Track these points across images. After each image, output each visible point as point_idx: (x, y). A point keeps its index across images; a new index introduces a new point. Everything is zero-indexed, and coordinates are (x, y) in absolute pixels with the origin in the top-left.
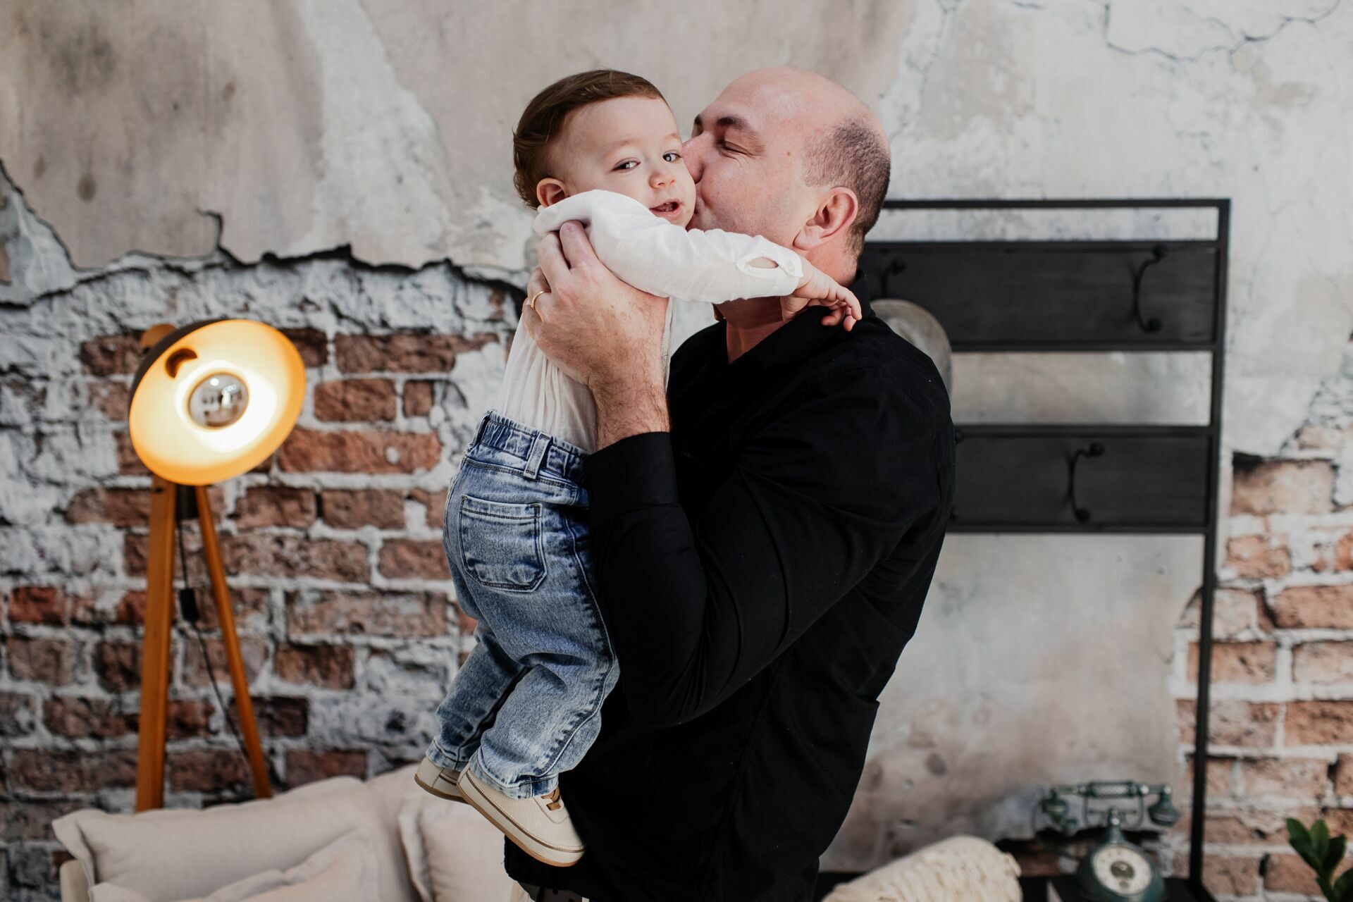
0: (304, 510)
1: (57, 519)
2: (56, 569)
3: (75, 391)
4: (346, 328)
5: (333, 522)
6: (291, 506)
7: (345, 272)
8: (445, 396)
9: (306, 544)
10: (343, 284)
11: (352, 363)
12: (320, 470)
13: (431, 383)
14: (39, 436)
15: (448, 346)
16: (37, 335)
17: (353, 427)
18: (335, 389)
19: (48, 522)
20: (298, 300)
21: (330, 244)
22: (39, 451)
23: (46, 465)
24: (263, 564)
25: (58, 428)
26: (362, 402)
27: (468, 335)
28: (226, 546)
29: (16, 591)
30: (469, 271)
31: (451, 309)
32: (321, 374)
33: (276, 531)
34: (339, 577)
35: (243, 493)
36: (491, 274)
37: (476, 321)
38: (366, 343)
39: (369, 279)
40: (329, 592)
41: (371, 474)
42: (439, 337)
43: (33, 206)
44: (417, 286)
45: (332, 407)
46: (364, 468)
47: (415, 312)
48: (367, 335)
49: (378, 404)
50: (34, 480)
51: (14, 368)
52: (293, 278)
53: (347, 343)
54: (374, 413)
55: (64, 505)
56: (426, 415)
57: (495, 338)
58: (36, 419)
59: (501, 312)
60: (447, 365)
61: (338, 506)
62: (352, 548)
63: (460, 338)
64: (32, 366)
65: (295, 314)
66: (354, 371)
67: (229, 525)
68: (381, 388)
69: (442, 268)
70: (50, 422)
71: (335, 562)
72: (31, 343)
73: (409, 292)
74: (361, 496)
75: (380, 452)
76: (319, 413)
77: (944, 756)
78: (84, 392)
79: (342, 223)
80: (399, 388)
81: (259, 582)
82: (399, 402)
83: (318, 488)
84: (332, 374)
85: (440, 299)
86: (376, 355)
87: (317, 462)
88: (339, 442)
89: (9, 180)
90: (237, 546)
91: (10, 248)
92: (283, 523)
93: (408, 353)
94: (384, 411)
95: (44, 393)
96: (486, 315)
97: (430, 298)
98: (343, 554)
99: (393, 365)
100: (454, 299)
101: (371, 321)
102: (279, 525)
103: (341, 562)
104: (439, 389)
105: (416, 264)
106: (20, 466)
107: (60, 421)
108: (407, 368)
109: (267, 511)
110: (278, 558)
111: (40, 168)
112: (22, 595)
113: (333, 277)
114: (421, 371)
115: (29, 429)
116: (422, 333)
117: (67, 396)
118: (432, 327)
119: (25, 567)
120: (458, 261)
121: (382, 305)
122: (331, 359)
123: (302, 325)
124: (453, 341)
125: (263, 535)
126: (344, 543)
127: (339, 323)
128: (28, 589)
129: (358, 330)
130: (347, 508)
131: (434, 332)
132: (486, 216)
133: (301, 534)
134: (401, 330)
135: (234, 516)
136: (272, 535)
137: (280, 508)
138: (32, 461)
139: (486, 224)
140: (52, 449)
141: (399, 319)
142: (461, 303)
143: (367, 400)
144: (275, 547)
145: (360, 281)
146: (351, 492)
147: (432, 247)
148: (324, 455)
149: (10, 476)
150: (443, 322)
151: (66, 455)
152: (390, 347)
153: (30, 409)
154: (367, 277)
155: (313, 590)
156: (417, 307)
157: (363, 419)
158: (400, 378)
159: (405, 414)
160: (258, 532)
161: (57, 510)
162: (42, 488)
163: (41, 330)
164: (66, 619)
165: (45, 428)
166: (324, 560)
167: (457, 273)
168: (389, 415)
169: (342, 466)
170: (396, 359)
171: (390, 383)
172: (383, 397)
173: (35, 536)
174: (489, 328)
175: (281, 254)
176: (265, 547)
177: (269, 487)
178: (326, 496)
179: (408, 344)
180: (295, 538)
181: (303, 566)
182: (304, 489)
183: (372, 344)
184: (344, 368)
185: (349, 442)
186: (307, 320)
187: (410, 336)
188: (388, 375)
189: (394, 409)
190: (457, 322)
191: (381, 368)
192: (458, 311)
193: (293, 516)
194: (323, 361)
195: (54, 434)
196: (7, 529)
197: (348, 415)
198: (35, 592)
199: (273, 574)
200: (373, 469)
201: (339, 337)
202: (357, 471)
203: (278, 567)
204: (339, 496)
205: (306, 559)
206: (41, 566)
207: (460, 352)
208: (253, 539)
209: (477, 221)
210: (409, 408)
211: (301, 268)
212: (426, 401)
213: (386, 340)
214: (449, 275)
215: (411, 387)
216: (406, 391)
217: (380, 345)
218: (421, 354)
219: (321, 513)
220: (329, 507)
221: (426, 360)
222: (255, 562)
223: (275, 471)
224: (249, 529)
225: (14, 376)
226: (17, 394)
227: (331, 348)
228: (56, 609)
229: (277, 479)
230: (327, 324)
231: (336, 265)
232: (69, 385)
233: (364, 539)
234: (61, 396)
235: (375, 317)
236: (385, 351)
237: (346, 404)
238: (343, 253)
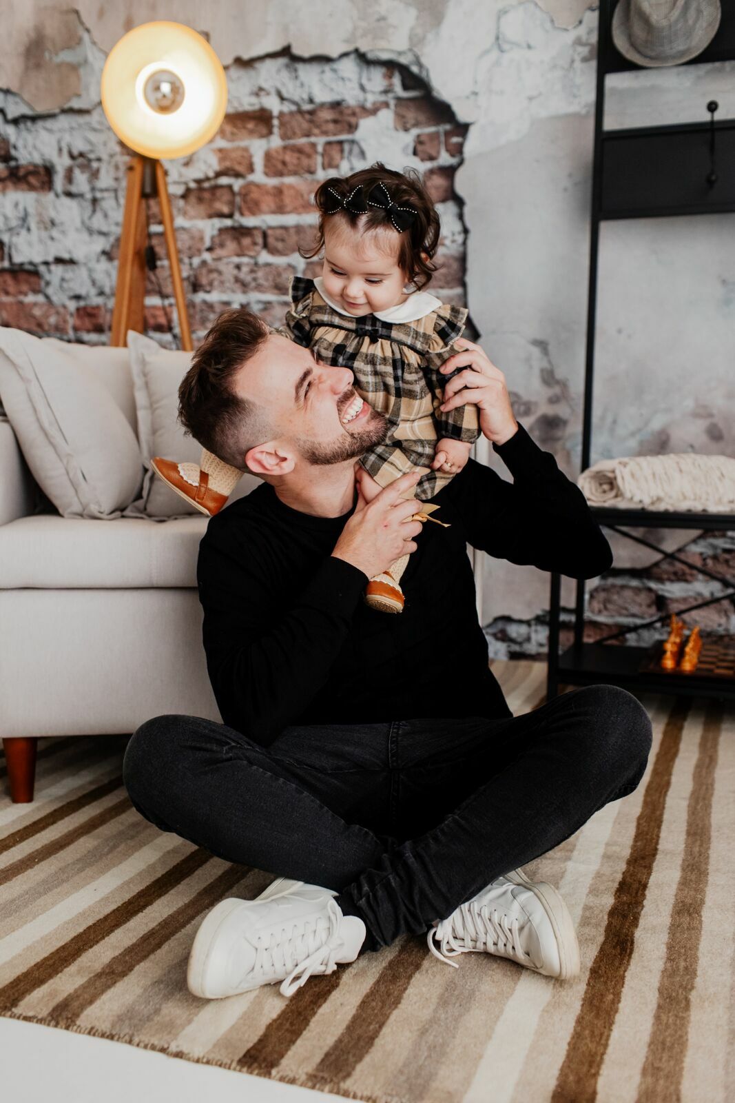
0: (255, 244)
1: (103, 258)
2: (101, 293)
3: (117, 167)
4: (287, 108)
5: (273, 251)
6: (246, 241)
7: (287, 66)
8: (350, 152)
9: (255, 269)
10: (285, 75)
11: (289, 133)
12: (265, 213)
13: (341, 143)
14: (95, 201)
15: (354, 114)
16: (95, 130)
17: (289, 180)
18: (277, 152)
19: (98, 261)
20: (255, 89)
21: (276, 47)
22: (94, 211)
23: (98, 222)
24: (228, 285)
25: (106, 195)
26: (295, 161)
27: (369, 105)
28: (204, 271)
29: (78, 310)
30: (370, 56)
31: (356, 86)
32: (269, 142)
33: (236, 260)
34: (276, 291)
35: (215, 232)
36: (385, 56)
37: (373, 93)
38: (299, 118)
39: (302, 69)
40: (269, 303)
41: (299, 214)
42: (348, 107)
43: (96, 40)
44: (334, 71)
45: (275, 166)
46: (295, 210)
47: (332, 90)
48: (300, 112)
49: (305, 161)
50: (90, 231)
51: (81, 155)
52: (252, 73)
53: (287, 118)
54: (303, 169)
55: (108, 248)
56: (337, 167)
57: (386, 105)
58: (93, 189)
59: (391, 85)
60: (352, 128)
61: (277, 239)
62: (285, 269)
63: (363, 108)
64: (92, 151)
65: (254, 100)
66: (289, 138)
67: (207, 256)
68: (308, 150)
69: (353, 56)
70: (102, 190)
71: (274, 280)
72: (93, 137)
73: (328, 75)
74: (292, 231)
75: (305, 196)
76: (267, 170)
77: (721, 425)
78: (122, 168)
79: (286, 29)
80: (320, 149)
81: (225, 298)
82: (319, 160)
83: (264, 227)
84: (276, 141)
85: (350, 80)
86: (305, 125)
87: (264, 207)
88: (279, 192)
89: (82, 23)
90: (211, 271)
91: (82, 71)
92: (240, 254)
93: (327, 122)
94: (309, 166)
95: (98, 171)
96: (381, 88)
97: (343, 79)
98: (279, 275)
99: (316, 131)
100: (360, 78)
101: (303, 99)
102: (238, 255)
103: (278, 280)
104: (346, 147)
105: (334, 55)
106: (83, 223)
107: (107, 190)
108: (325, 133)
109: (231, 246)
110: (237, 280)
111: (101, 14)
112: (81, 312)
113: (279, 71)
114: (335, 134)
115: (89, 196)
116: (336, 105)
117: (112, 170)
118: (343, 100)
119: (83, 292)
120: (363, 49)
121: (309, 87)
122: (276, 130)
123: (257, 107)
124: (358, 110)
125: (228, 264)
126: (279, 267)
127: (282, 103)
128: (85, 308)
129: (294, 108)
130: (283, 240)
131: (344, 104)
132: (383, 13)
133: (252, 261)
134: (322, 105)
135: (210, 249)
136: (233, 263)
137: (239, 243)
138: (90, 218)
139: (383, 19)
140: (102, 209)
141: (322, 96)
142: (364, 81)
143: (299, 159)
144: (235, 272)
145: (296, 70)
146: (285, 228)
147: (347, 41)
148: (268, 202)
149: (77, 230)
150: (351, 96)
151: (110, 213)
152: (315, 118)
153: (90, 181)
154: (301, 67)
155: (259, 302)
156: (334, 86)
157: (295, 173)
158: (320, 141)
159: (324, 168)
160: (225, 260)
161: (104, 253)
162: (96, 237)
163: (97, 126)
164: (106, 327)
165: (98, 195)
166: (267, 280)
167: (363, 59)
168: (313, 169)
169: (280, 210)
170: (318, 127)
171: (314, 145)
172: (309, 156)
173: (90, 271)
174: (383, 98)
175: (246, 57)
176: (229, 271)
177: (233, 228)
178: (270, 232)
179: (326, 115)
180: (248, 264)
181: (253, 284)
182: (255, 228)
183: (303, 117)
184: (284, 137)
185: (286, 192)
186: (260, 103)
187: (328, 108)
188: (313, 139)
189: (316, 164)
190: (361, 95)
191: (308, 135)
192: (362, 88)
193: (248, 249)
194: (270, 133)
195: (103, 199)
196: (75, 267)
197: (285, 171)
198: (89, 310)
199: (233, 291)
200: (300, 210)
201: (281, 114)
202: (289, 212)
203: (237, 286)
204: (279, 232)
205: (255, 279)
206: (93, 292)
207: (361, 118)
208: (221, 266)
209: (376, 16)
210: (326, 162)
211: (258, 65)
212: (336, 156)
213: (311, 113)
214: (358, 61)
215: (328, 147)
216: (325, 150)
217: (307, 116)
218: (335, 121)
219: (266, 246)
220: (271, 240)
221: (339, 127)
222: (222, 283)
223: (237, 216)
224: (219, 259)
225: (80, 160)
226: (83, 172)
227: (276, 122)
228: (101, 321)
229: (238, 221)
230: (274, 105)
231: (282, 61)
232: (113, 163)
233: (294, 263)
234: (108, 172)
235: (305, 97)
236: (311, 121)
237: (284, 163)
238: (286, 52)
